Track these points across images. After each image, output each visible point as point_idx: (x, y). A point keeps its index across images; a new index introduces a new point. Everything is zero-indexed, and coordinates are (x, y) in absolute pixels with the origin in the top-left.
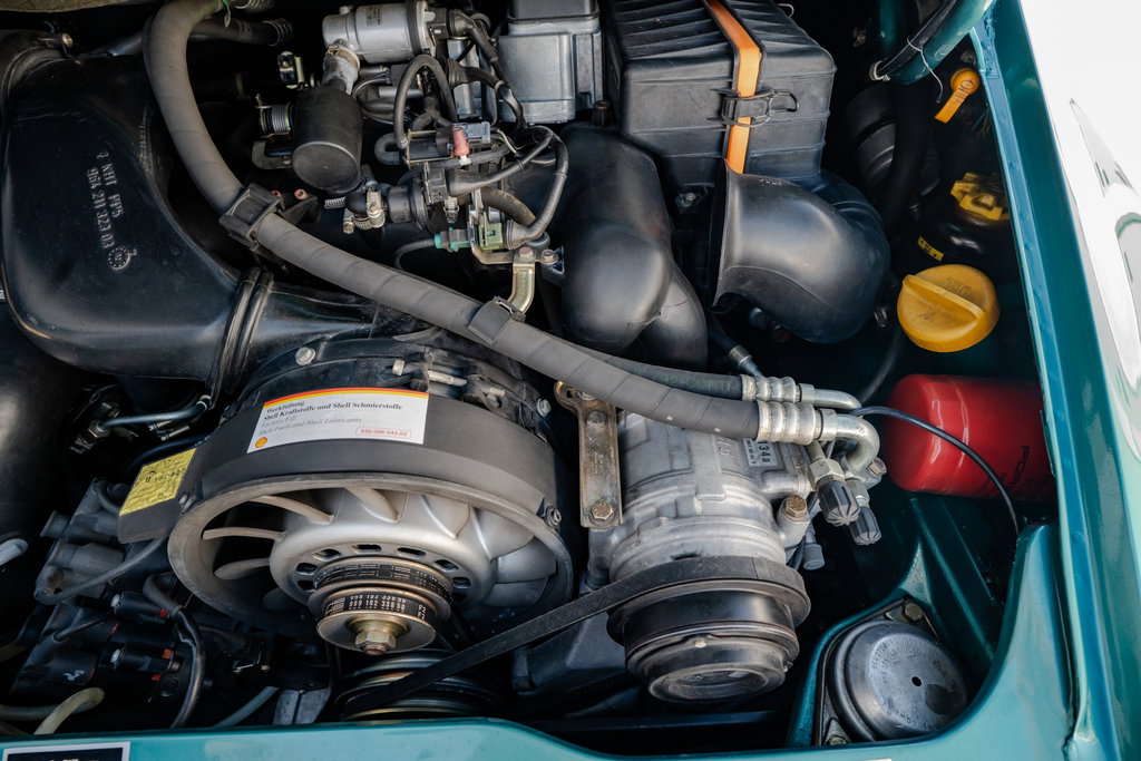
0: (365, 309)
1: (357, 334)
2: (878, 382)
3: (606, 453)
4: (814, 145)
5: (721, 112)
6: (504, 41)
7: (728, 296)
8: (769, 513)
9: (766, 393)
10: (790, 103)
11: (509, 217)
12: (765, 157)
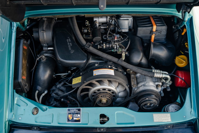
0: (103, 59)
1: (102, 62)
2: (173, 72)
3: (134, 79)
4: (164, 37)
5: (151, 33)
6: (119, 20)
7: (151, 59)
8: (156, 87)
9: (155, 71)
10: (160, 32)
11: (122, 48)
12: (157, 39)
